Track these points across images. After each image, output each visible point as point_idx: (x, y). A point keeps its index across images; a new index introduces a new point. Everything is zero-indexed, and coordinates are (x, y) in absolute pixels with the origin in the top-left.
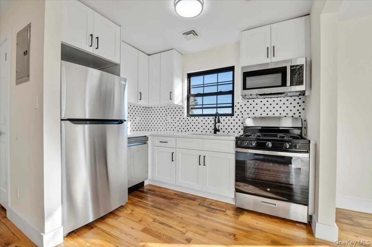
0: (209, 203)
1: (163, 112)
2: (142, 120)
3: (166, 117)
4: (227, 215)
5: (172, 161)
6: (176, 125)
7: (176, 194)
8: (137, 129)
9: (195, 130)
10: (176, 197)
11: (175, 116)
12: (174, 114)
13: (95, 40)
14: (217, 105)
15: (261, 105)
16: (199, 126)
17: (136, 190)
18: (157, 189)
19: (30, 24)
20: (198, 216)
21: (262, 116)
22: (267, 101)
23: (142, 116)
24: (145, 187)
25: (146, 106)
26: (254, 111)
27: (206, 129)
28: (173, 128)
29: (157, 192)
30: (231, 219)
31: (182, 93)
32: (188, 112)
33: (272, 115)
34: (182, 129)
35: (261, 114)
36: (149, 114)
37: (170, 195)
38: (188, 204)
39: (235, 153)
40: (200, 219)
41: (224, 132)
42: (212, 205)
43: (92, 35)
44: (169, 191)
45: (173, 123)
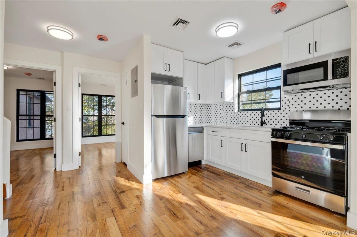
0: (250, 183)
1: (218, 108)
2: (202, 115)
3: (220, 112)
4: (262, 193)
5: (221, 146)
6: (228, 119)
7: (224, 173)
8: (198, 121)
9: (244, 123)
10: (223, 175)
11: (228, 111)
12: (227, 109)
13: (168, 66)
14: (265, 101)
15: (311, 98)
16: (248, 119)
17: (196, 166)
18: (210, 168)
19: (137, 66)
20: (236, 188)
21: (312, 109)
22: (317, 94)
23: (202, 112)
24: (202, 165)
25: (205, 104)
26: (302, 104)
27: (254, 122)
28: (226, 121)
29: (210, 169)
30: (263, 196)
31: (233, 91)
32: (239, 108)
33: (323, 108)
34: (233, 122)
35: (310, 108)
36: (207, 110)
37: (220, 172)
38: (231, 180)
39: (271, 142)
40: (236, 190)
41: (271, 125)
42: (252, 185)
43: (166, 64)
44: (219, 170)
45: (226, 117)
